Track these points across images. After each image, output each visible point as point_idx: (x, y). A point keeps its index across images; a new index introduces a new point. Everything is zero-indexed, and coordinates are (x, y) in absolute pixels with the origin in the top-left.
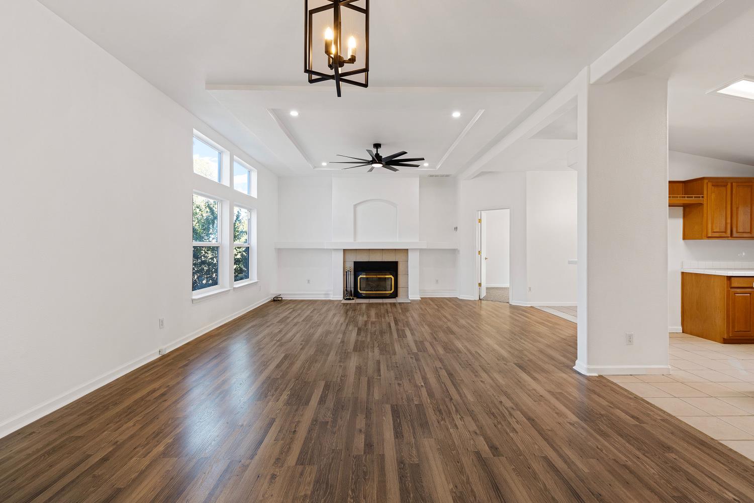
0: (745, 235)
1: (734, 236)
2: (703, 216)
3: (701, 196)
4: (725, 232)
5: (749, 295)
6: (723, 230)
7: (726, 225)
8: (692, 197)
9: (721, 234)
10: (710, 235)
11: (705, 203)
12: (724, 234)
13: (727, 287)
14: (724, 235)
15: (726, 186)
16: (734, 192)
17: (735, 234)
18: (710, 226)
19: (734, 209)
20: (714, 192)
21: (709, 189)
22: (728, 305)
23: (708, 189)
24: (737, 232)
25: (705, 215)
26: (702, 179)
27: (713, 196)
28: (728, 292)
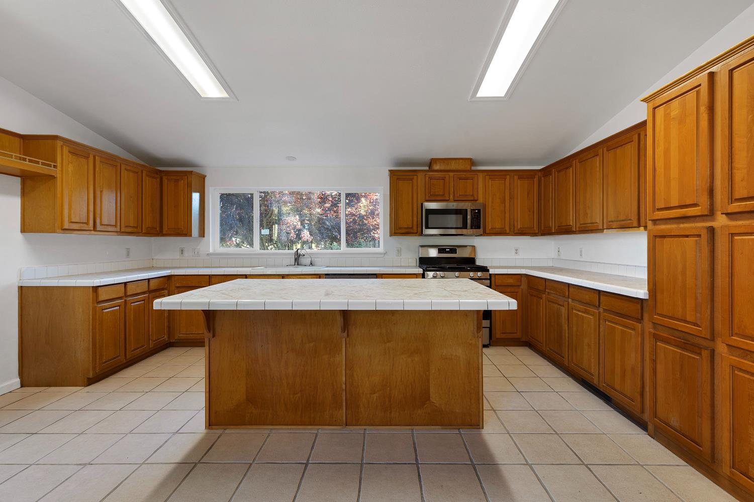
0: (110, 229)
1: (98, 229)
2: (55, 195)
3: (53, 164)
4: (87, 223)
5: (118, 307)
6: (85, 221)
7: (88, 213)
8: (38, 163)
9: (82, 225)
10: (66, 226)
11: (58, 176)
12: (85, 225)
13: (93, 303)
14: (85, 227)
15: (87, 158)
16: (97, 169)
17: (99, 227)
18: (66, 212)
19: (98, 193)
20: (71, 163)
21: (64, 157)
22: (94, 328)
23: (63, 155)
24: (102, 225)
25: (59, 195)
26: (55, 138)
27: (71, 168)
28: (94, 309)
